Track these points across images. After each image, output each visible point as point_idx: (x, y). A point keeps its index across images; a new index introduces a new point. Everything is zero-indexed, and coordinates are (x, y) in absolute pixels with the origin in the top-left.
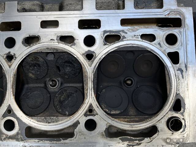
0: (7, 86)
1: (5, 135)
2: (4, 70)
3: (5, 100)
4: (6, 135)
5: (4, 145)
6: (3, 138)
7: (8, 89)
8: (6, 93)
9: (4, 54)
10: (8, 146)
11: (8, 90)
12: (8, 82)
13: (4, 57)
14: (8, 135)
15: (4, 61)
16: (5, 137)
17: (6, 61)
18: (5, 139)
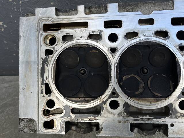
0: (181, 72)
1: (179, 114)
2: (177, 59)
3: (180, 84)
4: (181, 113)
5: (178, 122)
6: (178, 116)
7: (182, 74)
8: (180, 78)
9: (177, 45)
10: (182, 123)
11: (182, 76)
12: (181, 68)
13: (177, 48)
14: (182, 114)
15: (177, 51)
16: (180, 115)
17: (179, 51)
18: (179, 117)
